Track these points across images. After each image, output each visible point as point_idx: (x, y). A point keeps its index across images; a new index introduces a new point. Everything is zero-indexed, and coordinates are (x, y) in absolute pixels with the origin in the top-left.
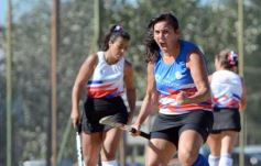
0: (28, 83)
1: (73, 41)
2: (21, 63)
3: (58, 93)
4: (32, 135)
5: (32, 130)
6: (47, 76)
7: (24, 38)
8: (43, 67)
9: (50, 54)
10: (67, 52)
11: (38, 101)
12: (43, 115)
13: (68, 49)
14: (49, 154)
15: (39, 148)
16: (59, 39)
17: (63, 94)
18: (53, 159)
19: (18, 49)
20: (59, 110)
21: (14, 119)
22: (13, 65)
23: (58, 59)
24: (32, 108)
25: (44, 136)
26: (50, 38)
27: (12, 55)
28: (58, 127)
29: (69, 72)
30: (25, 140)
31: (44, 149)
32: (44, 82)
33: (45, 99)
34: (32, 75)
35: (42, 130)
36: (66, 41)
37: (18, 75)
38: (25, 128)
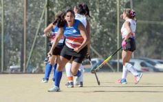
0: (12, 27)
1: (34, 5)
2: (8, 16)
3: (27, 32)
4: (14, 52)
5: (14, 50)
6: (21, 23)
7: (10, 4)
8: (20, 19)
9: (23, 12)
10: (32, 11)
11: (17, 36)
12: (19, 42)
13: (32, 9)
14: (22, 62)
15: (17, 59)
16: (27, 5)
17: (29, 32)
18: (24, 64)
19: (7, 9)
20: (27, 40)
21: (4, 44)
22: (4, 17)
23: (27, 14)
24: (13, 39)
25: (20, 53)
26: (23, 4)
27: (4, 12)
28: (27, 49)
29: (32, 21)
30: (10, 55)
31: (19, 60)
32: (20, 26)
33: (20, 35)
34: (14, 23)
35: (19, 50)
36: (31, 5)
37: (7, 22)
38: (11, 50)
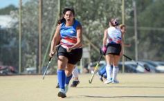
0: (29, 33)
1: (48, 14)
2: (25, 24)
3: (42, 37)
4: (30, 56)
5: (30, 54)
6: (37, 30)
7: (27, 13)
8: (35, 26)
9: (38, 20)
10: (46, 19)
11: (33, 41)
12: (35, 47)
13: (46, 17)
14: (38, 65)
15: (33, 62)
16: (42, 13)
17: (44, 38)
18: (39, 67)
19: (24, 18)
20: (42, 45)
21: (22, 49)
22: (22, 25)
23: (42, 22)
24: (30, 44)
25: (35, 57)
26: (38, 13)
27: (21, 20)
28: (42, 53)
29: (47, 28)
30: (27, 59)
31: (35, 63)
32: (35, 32)
33: (36, 40)
34: (31, 29)
35: (35, 54)
36: (46, 14)
37: (24, 29)
38: (27, 53)
